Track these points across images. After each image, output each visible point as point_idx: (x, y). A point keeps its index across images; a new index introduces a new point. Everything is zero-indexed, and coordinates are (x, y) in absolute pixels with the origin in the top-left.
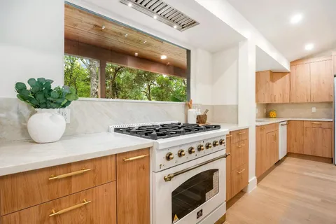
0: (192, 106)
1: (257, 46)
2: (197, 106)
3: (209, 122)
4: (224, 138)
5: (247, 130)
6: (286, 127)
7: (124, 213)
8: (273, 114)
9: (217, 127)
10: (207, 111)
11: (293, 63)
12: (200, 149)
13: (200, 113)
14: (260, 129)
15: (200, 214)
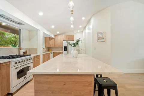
0: (21, 49)
1: (43, 32)
2: (23, 49)
3: (28, 54)
4: (32, 58)
5: (40, 55)
6: (53, 54)
7: (3, 78)
8: (50, 50)
9: (30, 55)
10: (27, 50)
11: (55, 36)
12: (22, 62)
13: (24, 51)
14: (44, 55)
15: (25, 78)
